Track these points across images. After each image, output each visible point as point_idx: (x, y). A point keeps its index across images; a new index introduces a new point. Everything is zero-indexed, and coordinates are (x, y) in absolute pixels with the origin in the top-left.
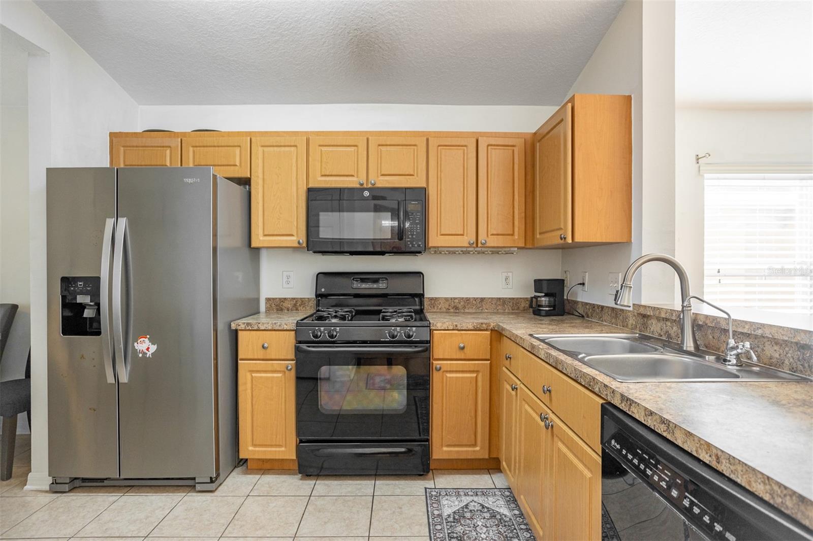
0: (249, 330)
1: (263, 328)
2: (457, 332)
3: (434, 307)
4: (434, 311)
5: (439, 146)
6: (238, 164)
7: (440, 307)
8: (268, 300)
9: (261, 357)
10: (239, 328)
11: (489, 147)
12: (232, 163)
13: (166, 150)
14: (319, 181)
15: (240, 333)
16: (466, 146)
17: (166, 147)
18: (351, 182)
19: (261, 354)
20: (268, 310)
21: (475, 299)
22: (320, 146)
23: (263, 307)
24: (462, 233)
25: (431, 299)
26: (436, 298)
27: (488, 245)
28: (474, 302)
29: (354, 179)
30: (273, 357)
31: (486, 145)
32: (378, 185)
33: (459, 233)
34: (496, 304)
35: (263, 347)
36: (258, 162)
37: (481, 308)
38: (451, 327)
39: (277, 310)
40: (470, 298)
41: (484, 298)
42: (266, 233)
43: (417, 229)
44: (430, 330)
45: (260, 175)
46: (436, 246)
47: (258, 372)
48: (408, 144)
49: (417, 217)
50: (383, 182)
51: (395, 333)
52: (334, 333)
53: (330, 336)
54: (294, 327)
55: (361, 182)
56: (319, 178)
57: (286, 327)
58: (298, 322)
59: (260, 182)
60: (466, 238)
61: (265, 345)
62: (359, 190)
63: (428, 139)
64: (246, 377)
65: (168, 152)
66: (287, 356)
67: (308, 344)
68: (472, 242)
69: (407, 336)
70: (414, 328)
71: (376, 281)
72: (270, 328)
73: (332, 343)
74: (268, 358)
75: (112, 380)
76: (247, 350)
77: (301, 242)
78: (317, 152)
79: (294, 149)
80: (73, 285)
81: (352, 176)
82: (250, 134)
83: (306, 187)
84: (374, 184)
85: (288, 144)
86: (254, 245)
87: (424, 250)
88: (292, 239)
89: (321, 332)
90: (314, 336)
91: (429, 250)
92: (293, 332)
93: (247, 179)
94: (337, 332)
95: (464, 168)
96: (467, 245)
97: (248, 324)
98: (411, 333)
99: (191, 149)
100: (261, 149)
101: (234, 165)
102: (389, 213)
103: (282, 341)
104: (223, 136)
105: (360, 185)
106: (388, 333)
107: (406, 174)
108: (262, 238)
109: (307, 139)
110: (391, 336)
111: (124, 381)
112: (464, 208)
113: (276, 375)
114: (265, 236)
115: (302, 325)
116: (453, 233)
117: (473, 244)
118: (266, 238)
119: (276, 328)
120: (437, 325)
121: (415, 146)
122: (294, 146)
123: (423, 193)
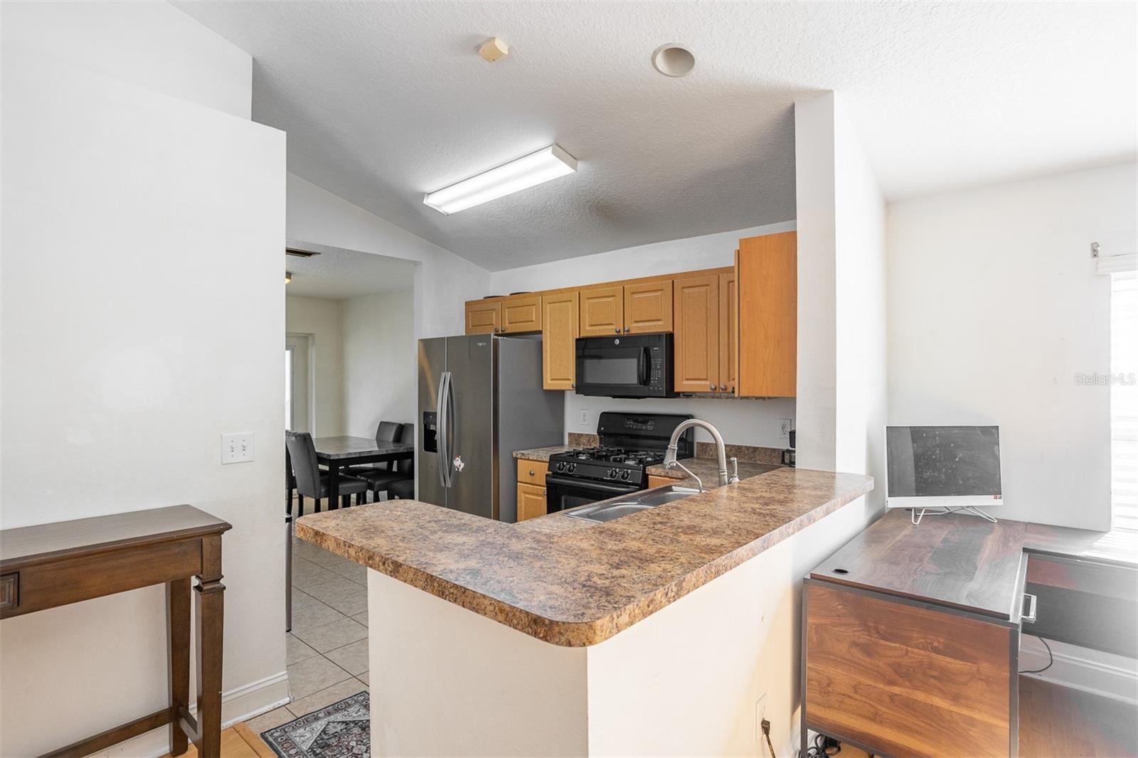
0: (523, 459)
1: (531, 458)
2: (668, 479)
3: (705, 453)
4: (706, 457)
5: (683, 288)
6: (534, 320)
8: (570, 434)
9: (530, 482)
10: (517, 457)
11: (729, 284)
12: (530, 320)
13: (492, 313)
14: (589, 331)
15: (519, 460)
16: (708, 285)
17: (493, 310)
18: (608, 331)
19: (529, 479)
20: (570, 443)
21: (748, 448)
22: (588, 298)
23: (566, 441)
24: (705, 377)
25: (703, 444)
26: (708, 444)
27: (727, 390)
28: (747, 451)
29: (614, 327)
30: (537, 483)
31: (727, 281)
32: (633, 332)
33: (702, 377)
34: (770, 455)
35: (531, 474)
36: (547, 317)
37: (753, 459)
38: (663, 474)
39: (576, 444)
41: (758, 448)
42: (552, 378)
43: (658, 374)
44: (643, 474)
45: (548, 328)
46: (684, 390)
47: (529, 493)
48: (656, 289)
49: (659, 363)
50: (636, 328)
51: (614, 474)
52: (572, 468)
53: (569, 470)
54: (548, 460)
55: (618, 330)
56: (588, 328)
57: (545, 459)
58: (551, 456)
59: (548, 334)
60: (708, 383)
61: (532, 472)
62: (612, 338)
63: (673, 281)
64: (522, 497)
65: (494, 314)
66: (545, 484)
67: (555, 475)
68: (713, 387)
69: (623, 477)
70: (629, 471)
71: (645, 422)
72: (535, 459)
73: (570, 476)
74: (535, 483)
75: (443, 485)
76: (522, 475)
77: (574, 386)
78: (586, 305)
79: (570, 303)
80: (428, 417)
81: (612, 324)
82: (542, 294)
83: (578, 337)
84: (628, 331)
85: (565, 299)
86: (544, 388)
87: (665, 395)
88: (568, 383)
89: (564, 466)
90: (559, 469)
91: (677, 395)
92: (547, 464)
93: (540, 332)
94: (574, 468)
95: (707, 308)
96: (709, 390)
97: (523, 454)
98: (626, 475)
99: (507, 310)
100: (548, 306)
101: (532, 321)
102: (635, 360)
103: (542, 470)
104: (526, 297)
105: (617, 332)
106: (609, 472)
107: (655, 318)
108: (549, 382)
109: (579, 293)
110: (611, 476)
111: (450, 486)
112: (707, 351)
113: (539, 498)
114: (552, 380)
115: (554, 459)
116: (697, 377)
117: (715, 389)
118: (553, 382)
119: (539, 459)
120: (651, 470)
121: (662, 290)
122: (571, 301)
123: (670, 337)
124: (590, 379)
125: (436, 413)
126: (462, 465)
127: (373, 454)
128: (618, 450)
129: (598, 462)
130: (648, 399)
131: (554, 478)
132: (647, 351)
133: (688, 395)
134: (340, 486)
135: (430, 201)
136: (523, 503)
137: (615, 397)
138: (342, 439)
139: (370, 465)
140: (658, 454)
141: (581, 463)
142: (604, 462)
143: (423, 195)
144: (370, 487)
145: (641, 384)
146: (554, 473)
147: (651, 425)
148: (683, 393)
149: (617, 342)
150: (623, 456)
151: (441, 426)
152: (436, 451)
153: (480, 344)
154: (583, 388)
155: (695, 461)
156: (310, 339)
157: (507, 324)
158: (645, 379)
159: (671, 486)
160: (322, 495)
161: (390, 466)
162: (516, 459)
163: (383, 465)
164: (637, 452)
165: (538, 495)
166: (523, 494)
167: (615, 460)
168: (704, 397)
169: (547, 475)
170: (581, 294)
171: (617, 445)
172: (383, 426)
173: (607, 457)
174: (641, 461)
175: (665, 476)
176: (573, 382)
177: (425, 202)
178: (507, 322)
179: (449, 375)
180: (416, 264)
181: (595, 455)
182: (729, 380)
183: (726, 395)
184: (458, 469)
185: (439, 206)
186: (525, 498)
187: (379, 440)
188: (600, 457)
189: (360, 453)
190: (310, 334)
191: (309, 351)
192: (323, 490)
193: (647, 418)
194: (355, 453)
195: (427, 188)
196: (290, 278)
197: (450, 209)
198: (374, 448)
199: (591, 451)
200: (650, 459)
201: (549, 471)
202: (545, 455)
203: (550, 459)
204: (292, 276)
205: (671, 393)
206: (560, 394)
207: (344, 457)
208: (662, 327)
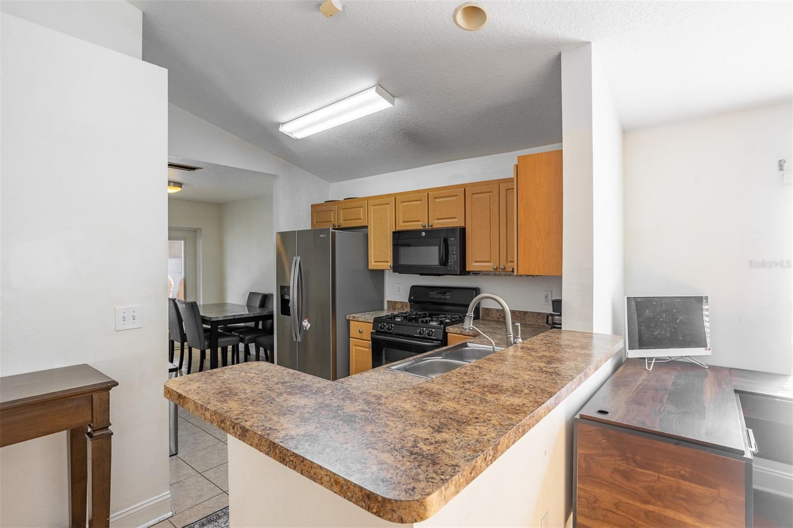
0: (354, 321)
1: (360, 320)
2: (462, 336)
3: (488, 316)
4: (488, 319)
5: (473, 194)
6: (362, 218)
7: (492, 316)
8: (388, 302)
9: (359, 338)
10: (350, 319)
11: (508, 191)
12: (359, 218)
14: (402, 227)
15: (351, 322)
16: (491, 192)
17: (332, 210)
18: (417, 226)
19: (358, 335)
20: (388, 308)
21: (521, 312)
22: (402, 202)
23: (386, 307)
24: (489, 260)
25: (486, 309)
26: (490, 309)
27: (507, 270)
28: (519, 314)
29: (421, 223)
30: (365, 338)
31: (506, 188)
32: (435, 227)
33: (487, 260)
34: (538, 317)
35: (360, 332)
36: (372, 216)
37: (524, 320)
38: (458, 332)
39: (393, 309)
40: (515, 311)
41: (527, 312)
42: (375, 260)
43: (454, 258)
44: (443, 333)
45: (372, 224)
46: (473, 270)
47: (358, 346)
48: (452, 195)
49: (454, 250)
50: (437, 224)
51: (422, 332)
52: (390, 327)
53: (388, 329)
54: (373, 322)
55: (424, 225)
56: (402, 224)
57: (370, 321)
58: (375, 319)
59: (372, 228)
60: (491, 264)
61: (361, 331)
62: (421, 231)
63: (465, 189)
64: (353, 348)
65: (332, 213)
66: (370, 339)
67: (378, 332)
68: (495, 267)
69: (429, 334)
70: (433, 330)
71: (444, 293)
72: (363, 320)
73: (389, 333)
74: (362, 338)
75: (295, 340)
76: (354, 332)
77: (392, 266)
78: (400, 206)
79: (388, 205)
80: (283, 290)
81: (420, 221)
82: (368, 198)
83: (394, 230)
84: (432, 226)
85: (385, 203)
86: (370, 268)
87: (459, 273)
88: (388, 265)
89: (384, 326)
90: (381, 328)
91: (468, 273)
92: (372, 324)
93: (366, 227)
94: (392, 327)
95: (490, 209)
96: (492, 270)
97: (354, 317)
98: (431, 333)
99: (342, 211)
100: (372, 207)
101: (361, 219)
102: (437, 247)
103: (368, 329)
104: (355, 202)
105: (423, 227)
106: (418, 331)
107: (452, 217)
108: (373, 264)
109: (395, 198)
110: (420, 333)
111: (300, 341)
112: (490, 240)
113: (366, 349)
114: (375, 262)
115: (377, 321)
116: (483, 260)
117: (497, 269)
118: (376, 263)
119: (366, 321)
120: (450, 329)
121: (457, 196)
122: (389, 204)
123: (463, 230)
124: (403, 261)
125: (289, 287)
126: (309, 325)
127: (243, 317)
128: (424, 314)
129: (410, 323)
130: (446, 276)
131: (377, 335)
132: (446, 241)
133: (476, 273)
134: (219, 340)
135: (284, 129)
136: (354, 353)
137: (421, 274)
138: (222, 305)
139: (243, 324)
140: (454, 316)
141: (397, 324)
142: (413, 323)
143: (279, 124)
144: (242, 340)
145: (441, 265)
146: (377, 331)
147: (448, 295)
148: (472, 271)
149: (424, 234)
150: (429, 319)
151: (293, 296)
152: (289, 315)
153: (322, 236)
154: (399, 268)
155: (481, 321)
156: (198, 232)
157: (342, 222)
158: (444, 261)
159: (466, 343)
160: (206, 347)
161: (257, 325)
162: (348, 321)
163: (252, 324)
164: (439, 315)
165: (365, 347)
166: (354, 346)
167: (422, 322)
168: (488, 275)
169: (372, 333)
170: (396, 199)
171: (423, 310)
172: (252, 295)
173: (416, 319)
174: (441, 323)
175: (460, 334)
176: (391, 263)
177: (280, 130)
178: (342, 220)
179: (299, 258)
180: (274, 177)
181: (407, 318)
182: (507, 262)
183: (505, 273)
184: (306, 328)
185: (291, 133)
186: (356, 349)
187: (249, 306)
188: (411, 320)
189: (234, 316)
190: (198, 229)
191: (198, 241)
192: (206, 343)
193: (445, 290)
194: (230, 316)
195: (282, 119)
196: (181, 187)
197: (299, 135)
198: (245, 312)
199: (404, 315)
200: (448, 321)
201: (373, 329)
202: (370, 317)
203: (374, 321)
204: (183, 186)
205: (463, 272)
206: (381, 272)
207: (222, 319)
208: (457, 223)
